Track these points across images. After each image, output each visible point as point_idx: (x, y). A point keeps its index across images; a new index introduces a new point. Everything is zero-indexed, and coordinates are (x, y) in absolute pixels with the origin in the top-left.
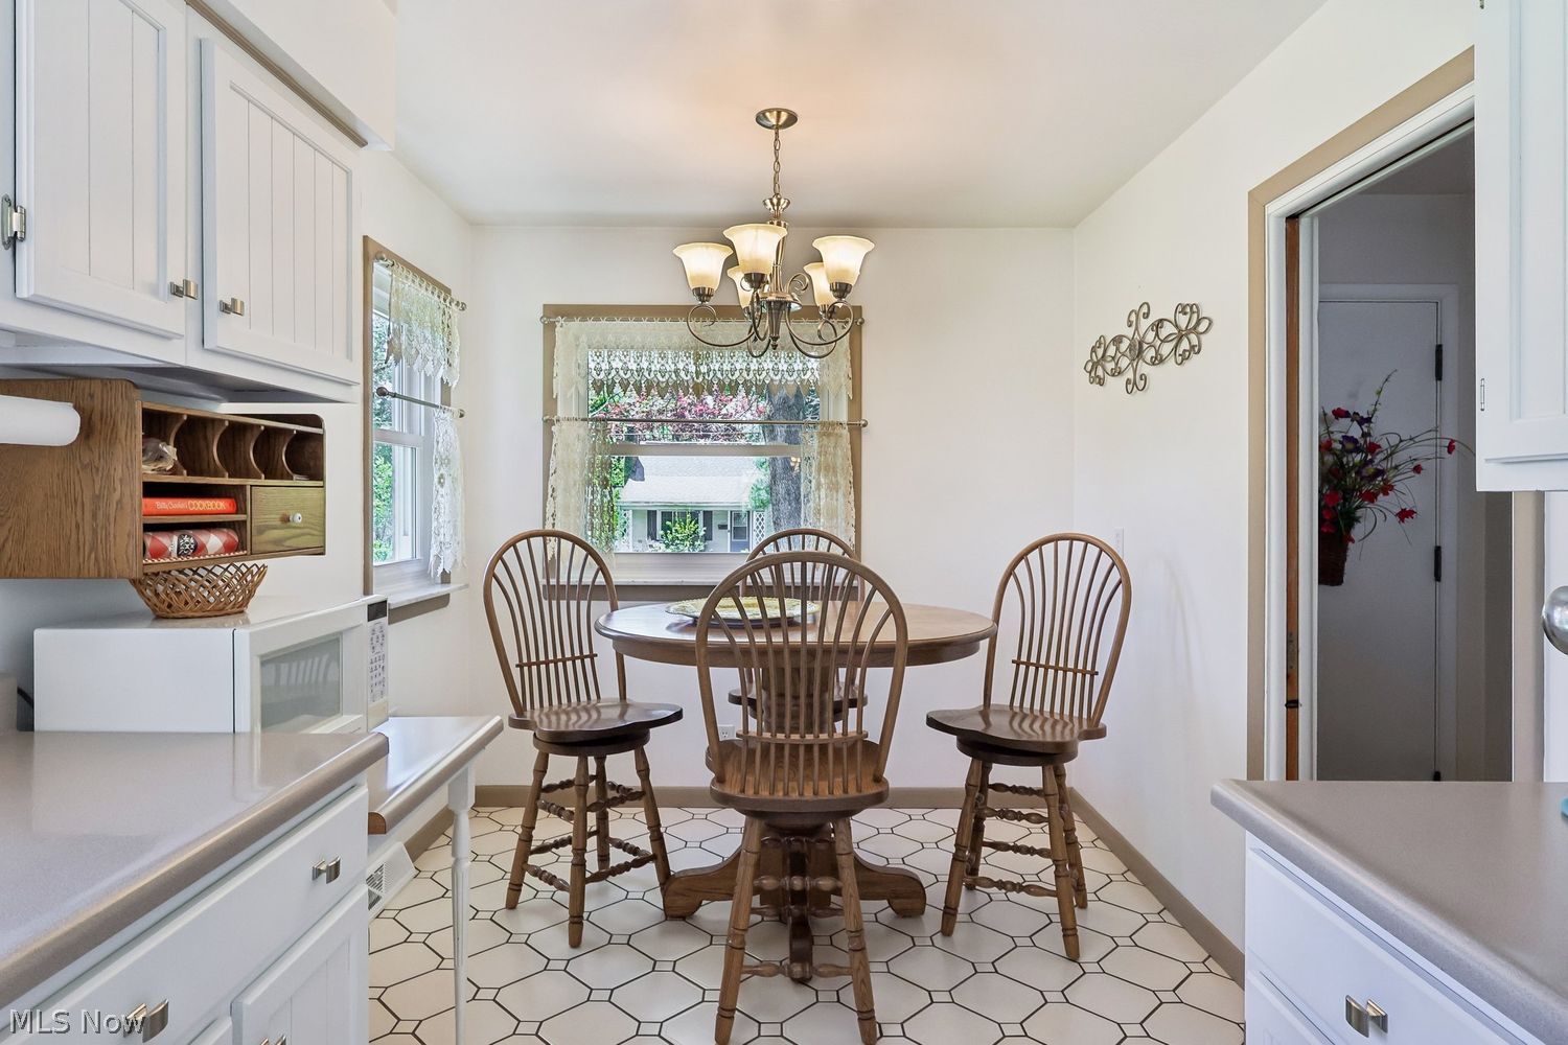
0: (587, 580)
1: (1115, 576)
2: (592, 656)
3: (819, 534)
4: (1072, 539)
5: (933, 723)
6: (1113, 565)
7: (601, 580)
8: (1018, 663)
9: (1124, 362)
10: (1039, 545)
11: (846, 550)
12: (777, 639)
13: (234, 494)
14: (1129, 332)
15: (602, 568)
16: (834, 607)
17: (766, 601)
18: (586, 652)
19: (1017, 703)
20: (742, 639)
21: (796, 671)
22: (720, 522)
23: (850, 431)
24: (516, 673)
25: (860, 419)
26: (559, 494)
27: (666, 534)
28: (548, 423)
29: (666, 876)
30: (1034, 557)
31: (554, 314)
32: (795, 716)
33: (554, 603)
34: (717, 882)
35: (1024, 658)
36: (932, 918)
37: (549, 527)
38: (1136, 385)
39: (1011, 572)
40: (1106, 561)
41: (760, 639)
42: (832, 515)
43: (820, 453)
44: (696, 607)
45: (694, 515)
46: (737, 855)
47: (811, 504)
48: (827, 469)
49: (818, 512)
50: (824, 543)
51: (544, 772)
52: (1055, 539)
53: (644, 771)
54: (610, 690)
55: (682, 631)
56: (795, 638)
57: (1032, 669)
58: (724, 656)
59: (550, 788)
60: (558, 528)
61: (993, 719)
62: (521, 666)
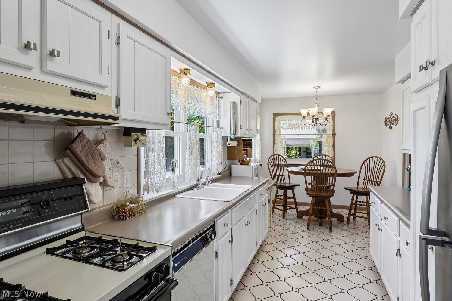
0: (283, 163)
1: (383, 164)
2: (284, 175)
3: (326, 155)
4: (375, 157)
5: (345, 188)
6: (383, 162)
7: (285, 163)
8: (364, 180)
9: (389, 123)
10: (369, 158)
11: (331, 158)
12: (316, 172)
13: (247, 150)
14: (390, 117)
15: (286, 161)
16: (328, 168)
17: (315, 167)
18: (283, 175)
19: (364, 187)
20: (311, 172)
21: (319, 177)
22: (304, 150)
23: (333, 135)
24: (273, 177)
25: (335, 133)
26: (276, 148)
27: (288, 153)
28: (274, 135)
29: (297, 212)
30: (368, 160)
31: (275, 115)
32: (319, 182)
33: (275, 167)
34: (306, 213)
35: (365, 179)
36: (345, 222)
37: (274, 154)
38: (390, 128)
39: (363, 163)
40: (381, 161)
41: (314, 172)
42: (329, 151)
43: (326, 140)
44: (304, 167)
45: (296, 148)
46: (310, 209)
47: (324, 150)
48: (328, 143)
49: (326, 151)
50: (327, 157)
51: (277, 193)
52: (372, 157)
53: (294, 194)
54: (287, 181)
55: (301, 170)
56: (319, 172)
57: (367, 181)
58: (308, 174)
59: (278, 196)
60: (276, 154)
61: (359, 189)
62: (273, 176)
